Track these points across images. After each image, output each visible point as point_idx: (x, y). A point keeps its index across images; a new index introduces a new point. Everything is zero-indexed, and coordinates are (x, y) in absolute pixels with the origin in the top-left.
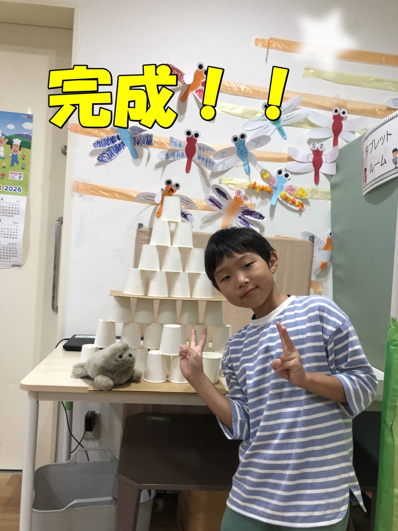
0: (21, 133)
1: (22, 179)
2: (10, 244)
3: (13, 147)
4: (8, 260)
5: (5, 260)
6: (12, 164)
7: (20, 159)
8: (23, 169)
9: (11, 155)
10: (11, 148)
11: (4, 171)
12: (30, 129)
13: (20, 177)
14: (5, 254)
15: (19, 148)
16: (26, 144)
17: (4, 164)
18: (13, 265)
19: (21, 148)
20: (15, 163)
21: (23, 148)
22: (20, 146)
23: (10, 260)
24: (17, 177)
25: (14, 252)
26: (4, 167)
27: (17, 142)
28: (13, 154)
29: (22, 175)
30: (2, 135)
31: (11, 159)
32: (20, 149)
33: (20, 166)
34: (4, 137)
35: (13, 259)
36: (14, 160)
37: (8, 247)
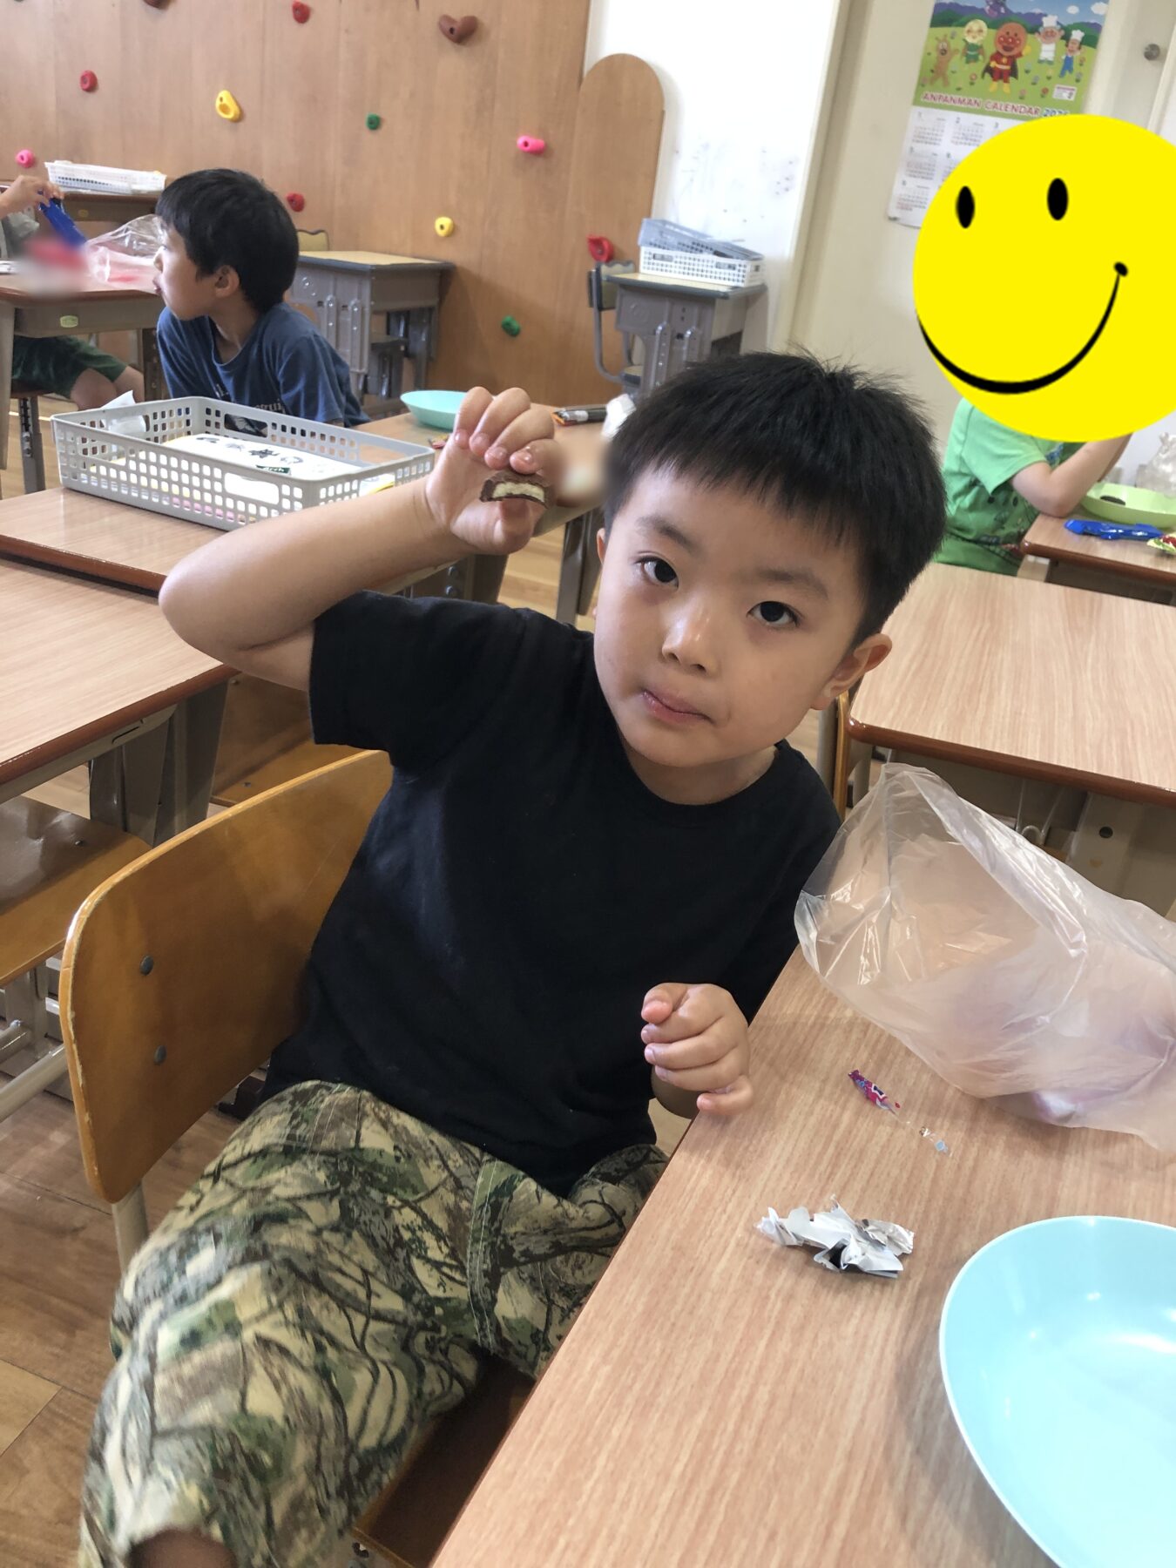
0: (1086, 21)
1: (1072, 99)
3: (1070, 45)
6: (1062, 74)
7: (1075, 65)
8: (1078, 81)
9: (1064, 57)
10: (1067, 46)
11: (1047, 84)
12: (1101, 13)
13: (1071, 94)
15: (1077, 45)
16: (1092, 37)
17: (1050, 73)
19: (1082, 46)
20: (1067, 72)
22: (1082, 43)
24: (1065, 95)
26: (1049, 78)
27: (1077, 35)
28: (1066, 56)
29: (1074, 93)
30: (1058, 23)
31: (1061, 65)
32: (1079, 48)
34: (1059, 27)
36: (1068, 65)
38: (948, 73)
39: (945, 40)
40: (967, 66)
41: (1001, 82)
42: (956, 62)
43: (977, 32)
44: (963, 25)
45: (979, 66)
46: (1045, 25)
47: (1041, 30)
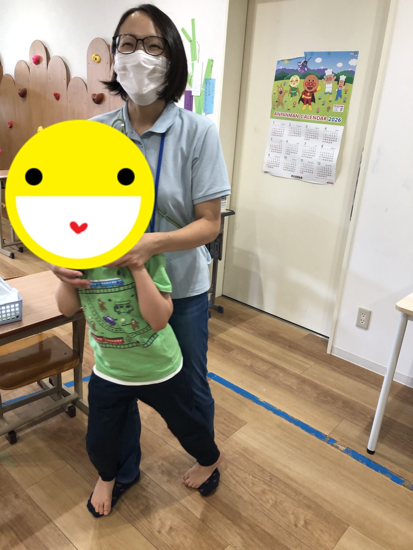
0: (347, 70)
1: (342, 111)
2: (327, 165)
3: (340, 83)
4: (325, 178)
5: (323, 177)
7: (343, 94)
8: (344, 102)
9: (337, 90)
10: (338, 84)
11: (330, 105)
12: (354, 65)
13: (342, 109)
14: (323, 173)
15: (343, 83)
16: (350, 80)
17: (331, 99)
18: (328, 182)
19: (346, 83)
20: (339, 98)
21: (347, 83)
22: (345, 82)
23: (326, 178)
24: (339, 110)
25: (330, 172)
26: (330, 101)
27: (343, 78)
28: (338, 89)
31: (337, 94)
32: (344, 85)
33: (342, 100)
34: (333, 75)
35: (328, 177)
36: (339, 94)
37: (326, 168)
38: (283, 102)
39: (281, 86)
40: (292, 98)
41: (308, 104)
42: (287, 97)
43: (296, 81)
44: (289, 78)
45: (297, 98)
46: (326, 75)
47: (325, 77)
